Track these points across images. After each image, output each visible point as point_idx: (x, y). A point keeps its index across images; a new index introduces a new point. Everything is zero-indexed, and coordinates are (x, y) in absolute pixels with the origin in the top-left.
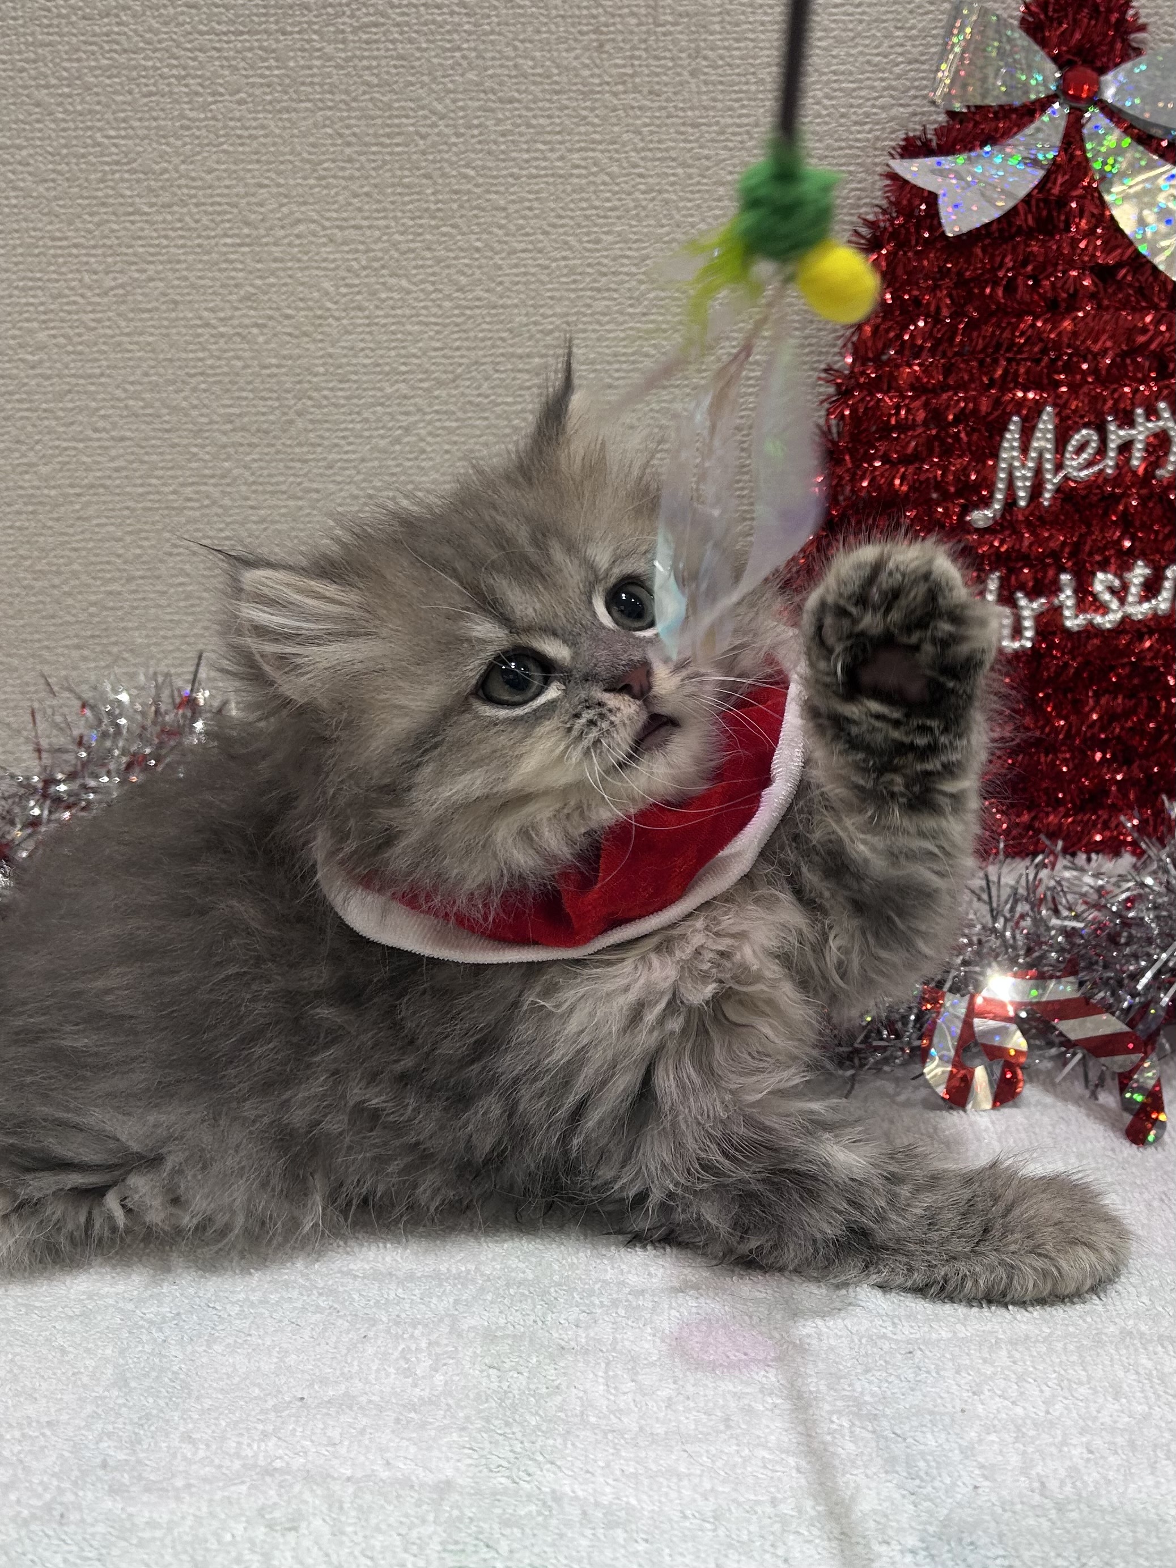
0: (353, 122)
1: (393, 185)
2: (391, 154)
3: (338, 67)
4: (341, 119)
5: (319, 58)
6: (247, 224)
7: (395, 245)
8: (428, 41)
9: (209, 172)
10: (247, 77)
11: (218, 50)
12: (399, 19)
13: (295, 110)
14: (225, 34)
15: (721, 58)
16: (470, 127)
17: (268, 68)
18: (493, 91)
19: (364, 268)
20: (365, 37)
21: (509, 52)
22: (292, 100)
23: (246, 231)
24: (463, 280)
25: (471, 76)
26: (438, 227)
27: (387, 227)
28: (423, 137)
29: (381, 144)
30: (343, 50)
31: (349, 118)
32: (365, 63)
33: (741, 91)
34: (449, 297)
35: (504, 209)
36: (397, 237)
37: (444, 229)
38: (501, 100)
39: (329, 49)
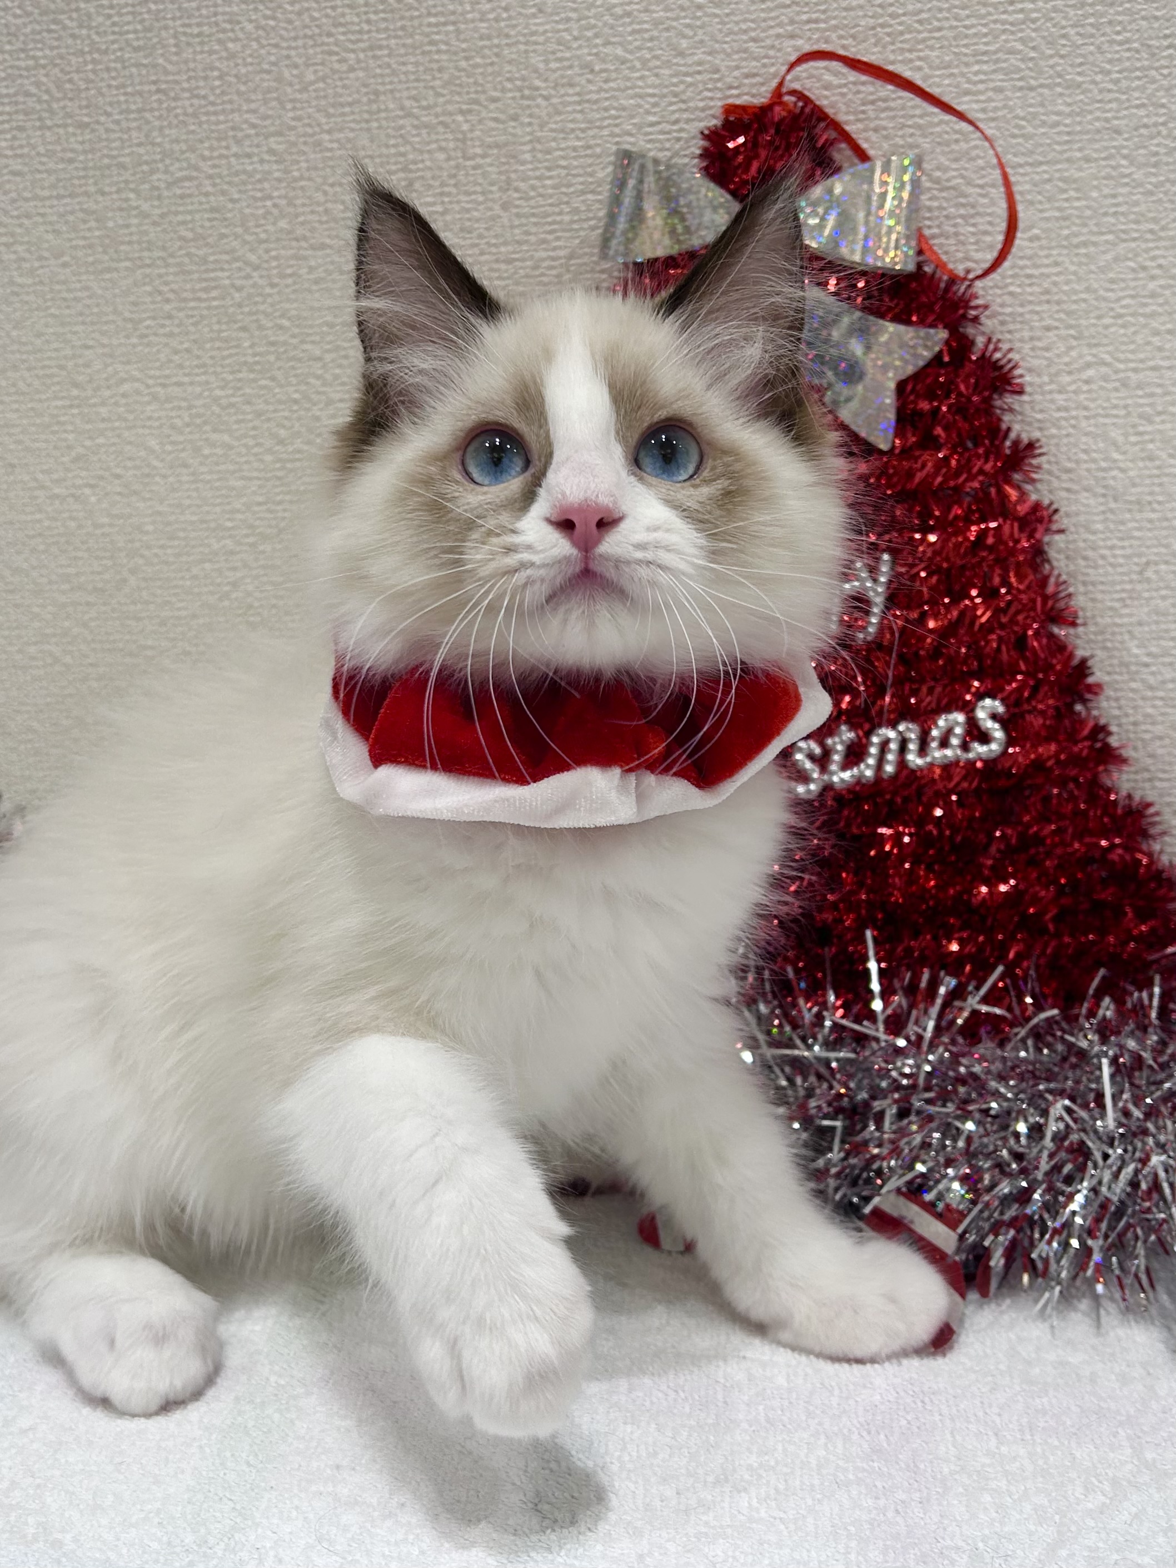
0: (171, 278)
1: (212, 340)
2: (209, 308)
3: (155, 224)
4: (160, 276)
5: (136, 216)
6: (76, 385)
7: (216, 400)
8: (240, 192)
9: (39, 335)
10: (70, 240)
11: (43, 215)
12: (211, 172)
13: (116, 270)
14: (50, 197)
15: (533, 188)
16: (283, 276)
17: (89, 229)
18: (305, 238)
19: (188, 425)
20: (179, 192)
21: (319, 197)
22: (112, 260)
23: (75, 392)
24: (283, 433)
25: (283, 224)
26: (254, 380)
27: (207, 383)
28: (239, 289)
29: (199, 299)
30: (159, 207)
31: (167, 274)
32: (180, 218)
33: (554, 222)
34: (269, 451)
35: (319, 359)
36: (218, 393)
37: (263, 382)
38: (313, 248)
39: (145, 207)
